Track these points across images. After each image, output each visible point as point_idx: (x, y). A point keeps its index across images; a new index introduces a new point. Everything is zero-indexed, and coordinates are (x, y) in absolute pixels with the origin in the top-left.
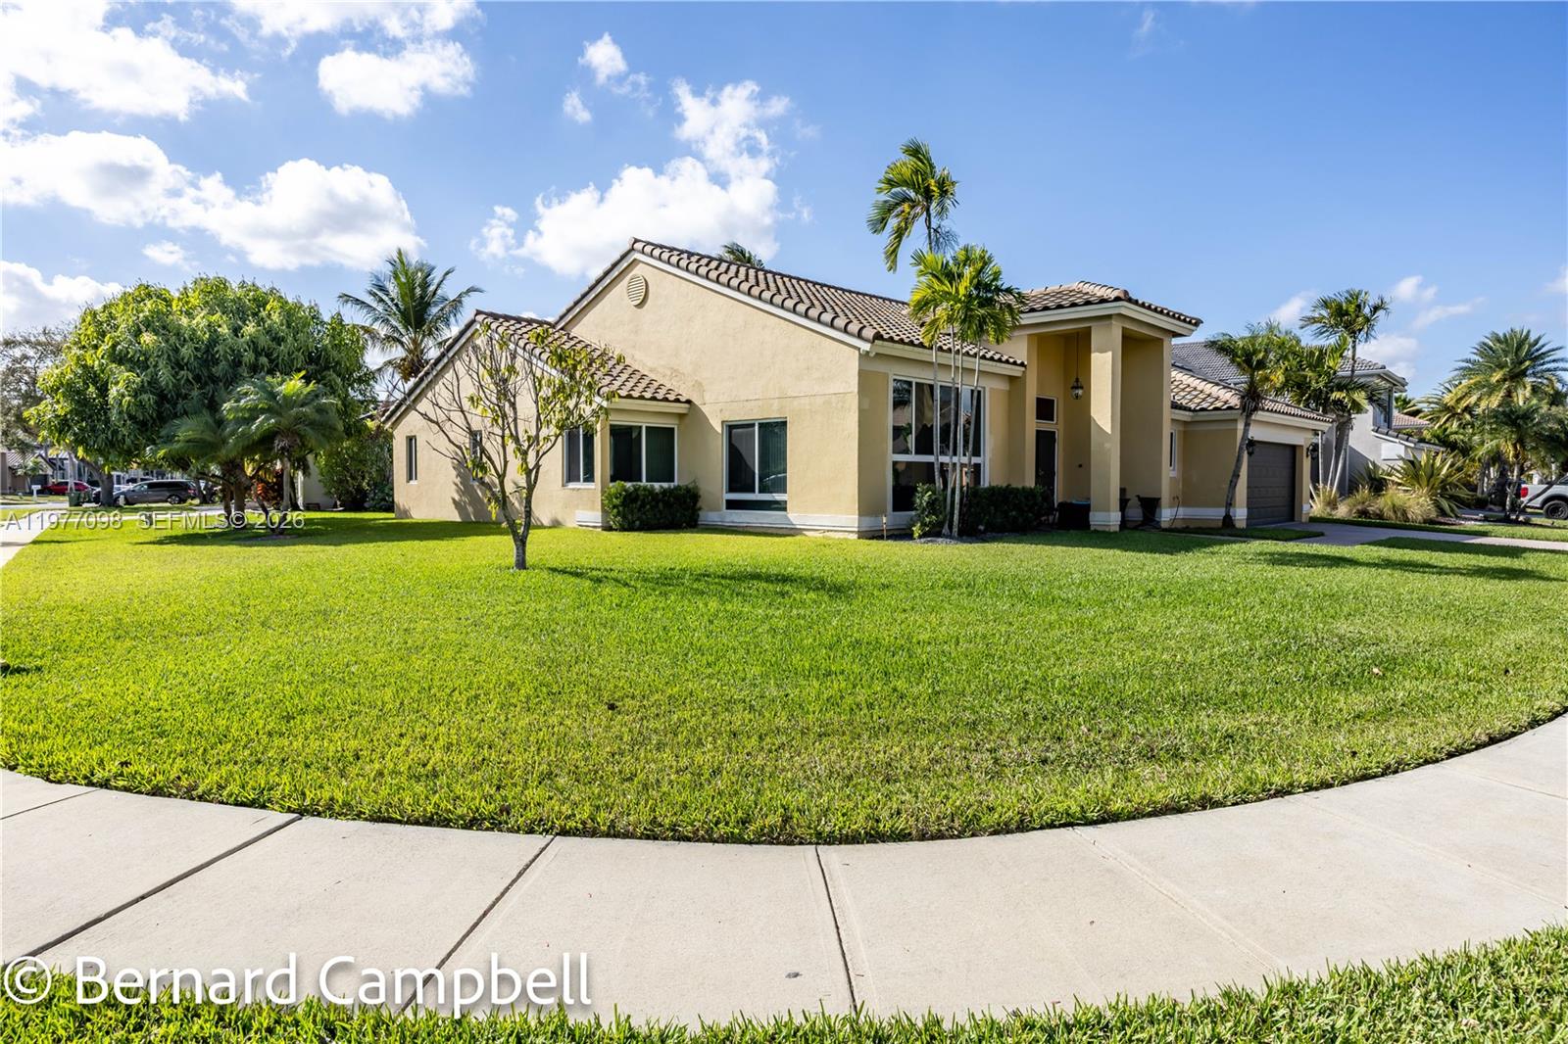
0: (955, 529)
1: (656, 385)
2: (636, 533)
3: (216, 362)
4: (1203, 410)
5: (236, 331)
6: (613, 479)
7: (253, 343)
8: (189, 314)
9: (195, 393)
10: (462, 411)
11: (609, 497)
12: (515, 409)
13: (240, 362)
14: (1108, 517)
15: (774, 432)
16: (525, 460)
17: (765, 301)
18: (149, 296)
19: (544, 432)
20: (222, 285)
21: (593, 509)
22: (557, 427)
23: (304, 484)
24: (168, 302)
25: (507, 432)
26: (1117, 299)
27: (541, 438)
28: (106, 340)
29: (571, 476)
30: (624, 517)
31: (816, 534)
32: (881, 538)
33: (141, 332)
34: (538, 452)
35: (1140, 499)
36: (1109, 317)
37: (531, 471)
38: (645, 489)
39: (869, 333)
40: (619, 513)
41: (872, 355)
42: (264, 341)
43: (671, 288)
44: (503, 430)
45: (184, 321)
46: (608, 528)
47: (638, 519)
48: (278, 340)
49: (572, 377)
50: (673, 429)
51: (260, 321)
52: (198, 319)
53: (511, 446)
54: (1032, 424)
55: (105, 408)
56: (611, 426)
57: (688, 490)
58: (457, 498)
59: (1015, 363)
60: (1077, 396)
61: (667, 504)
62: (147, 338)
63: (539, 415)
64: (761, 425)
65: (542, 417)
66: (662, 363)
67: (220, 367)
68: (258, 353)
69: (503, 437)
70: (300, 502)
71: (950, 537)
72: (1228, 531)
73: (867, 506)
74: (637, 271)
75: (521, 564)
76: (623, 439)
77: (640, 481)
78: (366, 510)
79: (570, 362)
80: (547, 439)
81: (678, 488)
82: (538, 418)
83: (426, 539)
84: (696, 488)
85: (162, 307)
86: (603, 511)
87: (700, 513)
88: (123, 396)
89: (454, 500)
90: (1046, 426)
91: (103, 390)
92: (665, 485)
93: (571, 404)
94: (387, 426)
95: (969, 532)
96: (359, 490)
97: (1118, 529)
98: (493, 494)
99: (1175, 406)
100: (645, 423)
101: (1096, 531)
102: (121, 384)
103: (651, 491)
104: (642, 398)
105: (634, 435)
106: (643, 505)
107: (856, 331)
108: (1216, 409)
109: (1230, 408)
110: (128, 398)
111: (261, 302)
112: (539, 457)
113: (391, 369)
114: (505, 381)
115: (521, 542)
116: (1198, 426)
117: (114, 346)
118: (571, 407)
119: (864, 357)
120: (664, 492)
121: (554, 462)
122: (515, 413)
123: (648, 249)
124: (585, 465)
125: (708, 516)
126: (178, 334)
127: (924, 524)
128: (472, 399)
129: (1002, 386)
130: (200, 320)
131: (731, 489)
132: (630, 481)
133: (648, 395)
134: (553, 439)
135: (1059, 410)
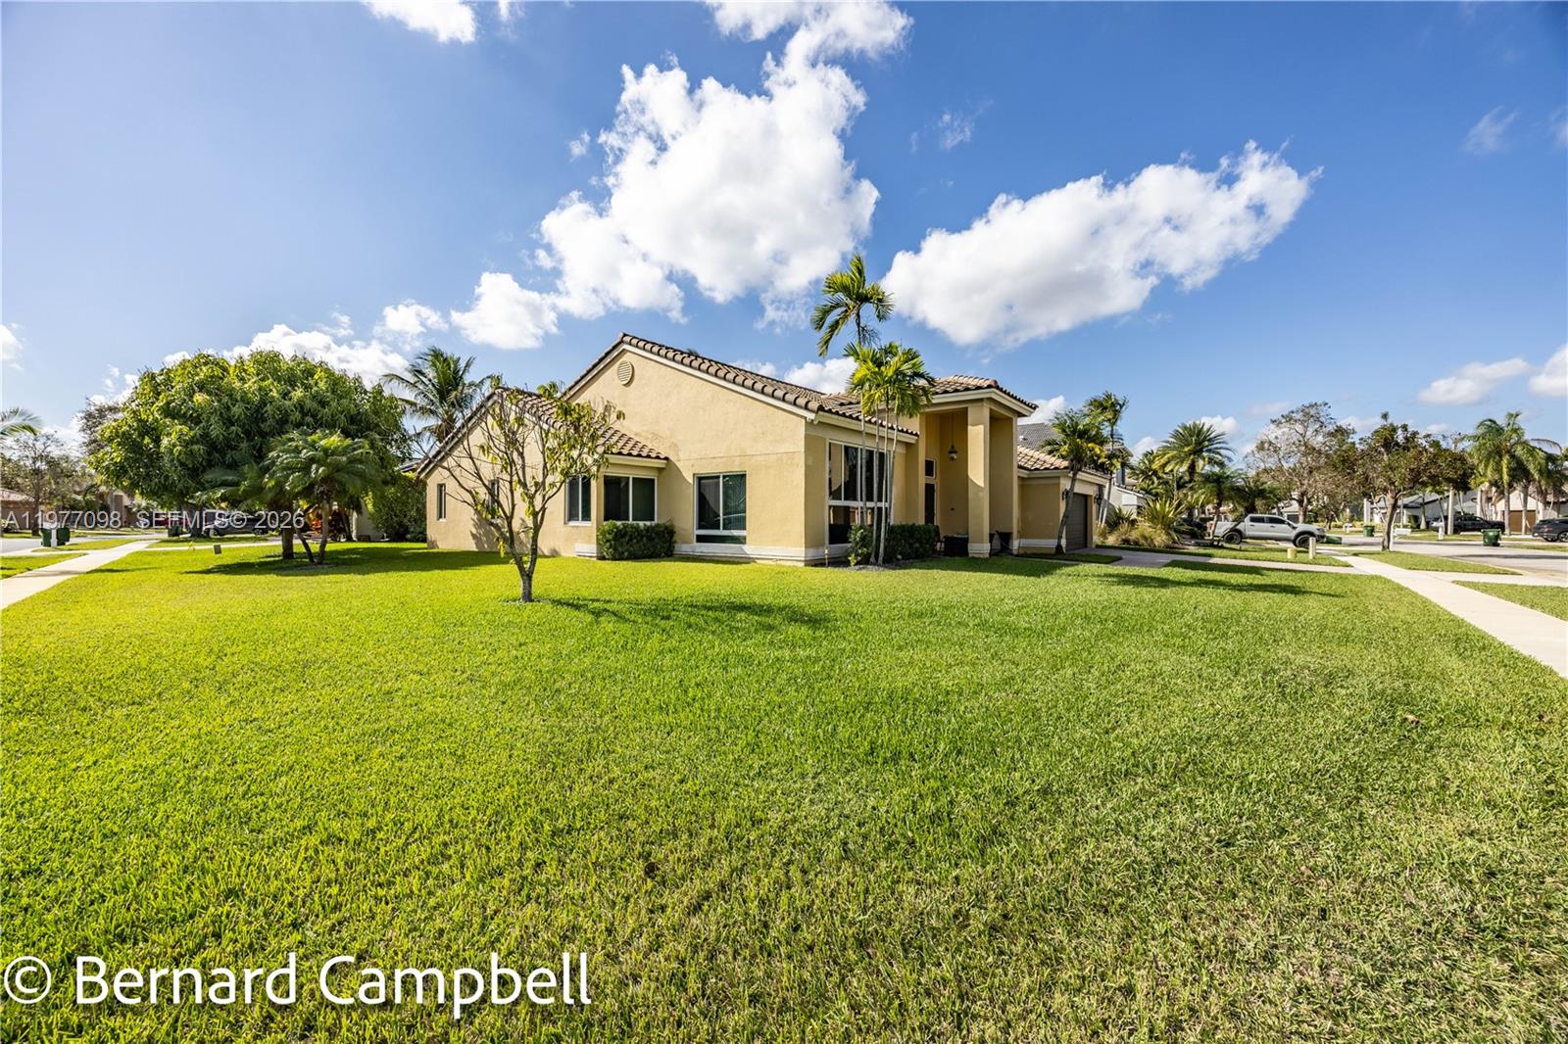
0: (881, 559)
1: (640, 445)
2: (625, 563)
3: (264, 420)
4: (1036, 469)
5: (285, 395)
6: (606, 519)
7: (300, 406)
8: (242, 379)
9: (244, 445)
10: (471, 458)
11: (603, 533)
12: (523, 458)
13: (287, 421)
14: (981, 547)
15: (737, 482)
16: (531, 503)
17: (729, 381)
18: (206, 364)
19: (550, 479)
20: (275, 357)
21: (589, 542)
22: (561, 473)
23: (357, 520)
24: (225, 370)
25: (515, 478)
26: (989, 386)
27: (547, 485)
28: (160, 397)
29: (572, 515)
30: (615, 550)
31: (770, 562)
32: (822, 565)
33: (194, 392)
34: (544, 496)
35: (999, 533)
36: (981, 400)
37: (538, 513)
38: (632, 526)
39: (814, 405)
40: (611, 546)
41: (816, 422)
42: (309, 404)
43: (652, 372)
44: (511, 476)
45: (237, 384)
46: (602, 558)
47: (627, 550)
48: (323, 404)
49: (576, 429)
50: (653, 480)
51: (307, 387)
52: (250, 383)
53: (519, 490)
54: (922, 479)
55: (159, 456)
56: (605, 477)
57: (666, 528)
58: (474, 531)
59: (912, 433)
60: (953, 459)
61: (650, 539)
62: (200, 398)
63: (545, 464)
64: (724, 477)
65: (548, 466)
66: (645, 428)
67: (268, 423)
68: (304, 414)
69: (511, 482)
70: (354, 535)
71: (876, 564)
72: (1060, 556)
73: (811, 542)
74: (626, 358)
75: (528, 597)
76: (613, 486)
77: (628, 519)
78: (407, 540)
79: (576, 416)
80: (552, 485)
81: (658, 525)
82: (545, 466)
83: (447, 569)
84: (672, 526)
85: (218, 372)
86: (598, 544)
87: (676, 545)
88: (174, 446)
89: (473, 535)
90: (931, 480)
91: (157, 441)
92: (648, 523)
93: (575, 453)
94: (422, 476)
95: (891, 561)
96: (400, 524)
97: (987, 556)
98: (502, 534)
99: (1020, 467)
100: (631, 474)
101: (973, 558)
102: (173, 436)
103: (637, 528)
104: (630, 454)
105: (623, 484)
106: (631, 540)
107: (803, 404)
108: (1046, 469)
109: (1056, 468)
110: (179, 448)
111: (309, 373)
112: (545, 501)
113: (428, 434)
114: (514, 433)
115: (527, 576)
116: (1034, 481)
117: (168, 403)
118: (575, 457)
119: (809, 424)
120: (648, 529)
121: (558, 505)
122: (524, 461)
123: (634, 341)
124: (583, 507)
125: (683, 548)
126: (231, 396)
127: (857, 555)
128: (482, 447)
129: (901, 450)
130: (251, 385)
131: (700, 527)
132: (619, 520)
133: (635, 453)
134: (558, 485)
135: (936, 468)
